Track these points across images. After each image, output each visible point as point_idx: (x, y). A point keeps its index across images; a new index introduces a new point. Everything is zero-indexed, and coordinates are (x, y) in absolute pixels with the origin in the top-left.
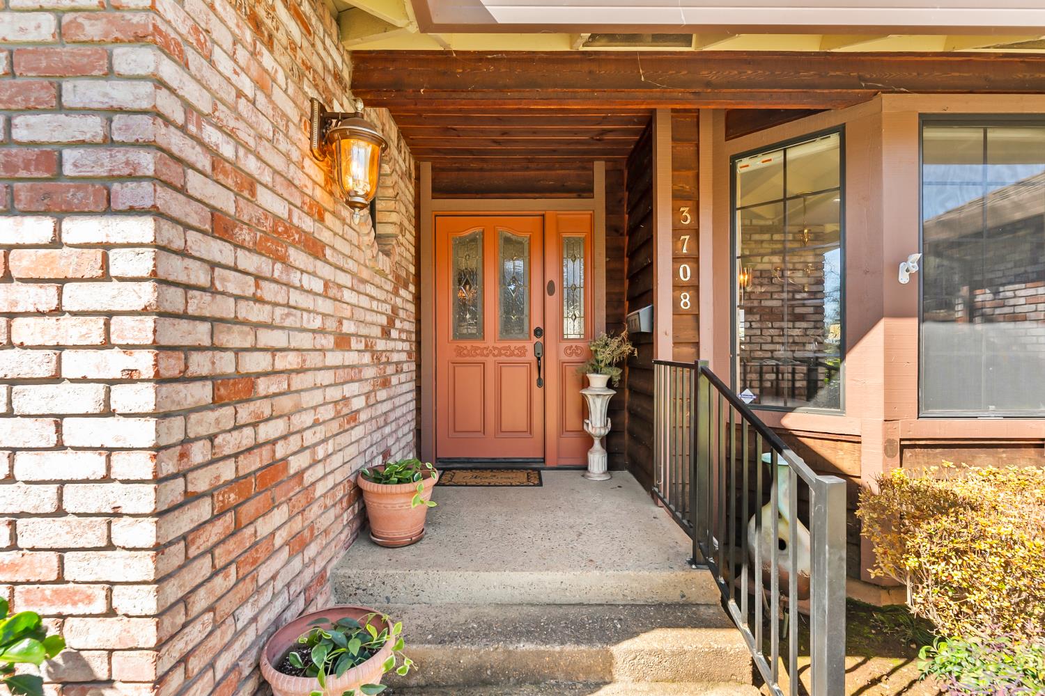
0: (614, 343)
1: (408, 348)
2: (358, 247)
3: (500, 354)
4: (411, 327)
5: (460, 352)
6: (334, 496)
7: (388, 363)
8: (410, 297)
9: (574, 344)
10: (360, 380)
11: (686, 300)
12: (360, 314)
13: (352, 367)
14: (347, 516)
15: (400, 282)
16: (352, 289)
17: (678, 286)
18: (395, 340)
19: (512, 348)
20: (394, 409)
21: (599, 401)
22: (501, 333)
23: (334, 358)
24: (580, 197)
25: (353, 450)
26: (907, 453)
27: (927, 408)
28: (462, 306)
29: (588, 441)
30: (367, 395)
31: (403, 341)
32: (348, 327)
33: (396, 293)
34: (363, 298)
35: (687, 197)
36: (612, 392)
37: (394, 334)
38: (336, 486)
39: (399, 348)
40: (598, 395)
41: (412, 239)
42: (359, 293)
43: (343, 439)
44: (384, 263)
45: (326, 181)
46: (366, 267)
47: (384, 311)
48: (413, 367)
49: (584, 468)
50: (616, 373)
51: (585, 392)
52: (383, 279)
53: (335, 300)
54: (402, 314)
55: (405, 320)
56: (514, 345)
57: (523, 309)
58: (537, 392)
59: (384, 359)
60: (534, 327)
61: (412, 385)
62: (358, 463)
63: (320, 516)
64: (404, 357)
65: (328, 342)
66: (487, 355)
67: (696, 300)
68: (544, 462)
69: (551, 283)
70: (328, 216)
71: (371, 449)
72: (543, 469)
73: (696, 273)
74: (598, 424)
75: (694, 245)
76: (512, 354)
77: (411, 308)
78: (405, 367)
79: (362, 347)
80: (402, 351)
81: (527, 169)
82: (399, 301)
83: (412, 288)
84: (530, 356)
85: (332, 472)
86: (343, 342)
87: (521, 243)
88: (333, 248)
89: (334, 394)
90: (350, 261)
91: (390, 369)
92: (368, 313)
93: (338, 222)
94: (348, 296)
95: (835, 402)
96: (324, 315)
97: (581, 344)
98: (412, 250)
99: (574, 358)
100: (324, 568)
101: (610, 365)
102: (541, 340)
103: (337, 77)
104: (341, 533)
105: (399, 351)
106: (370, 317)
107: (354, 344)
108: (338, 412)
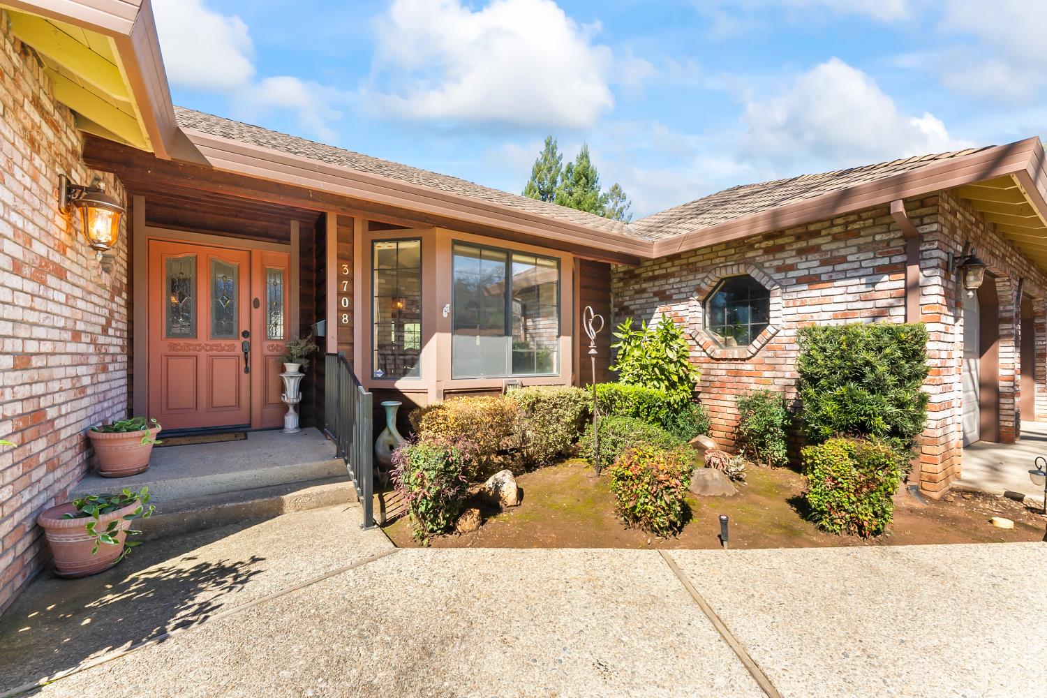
0: (303, 343)
1: (121, 343)
2: (87, 268)
3: (212, 349)
4: (124, 327)
5: (173, 347)
6: (71, 442)
7: (106, 354)
8: (123, 303)
9: (275, 344)
10: (87, 365)
11: (345, 318)
12: (88, 317)
13: (82, 354)
14: (78, 459)
15: (115, 291)
16: (82, 299)
17: (341, 310)
18: (111, 336)
19: (223, 345)
20: (111, 389)
21: (292, 381)
22: (213, 334)
23: (72, 347)
24: (279, 242)
25: (82, 414)
26: (447, 396)
27: (456, 375)
28: (175, 311)
29: (285, 408)
30: (92, 375)
31: (117, 337)
32: (80, 326)
33: (112, 300)
34: (89, 304)
35: (346, 257)
36: (302, 375)
37: (111, 332)
38: (72, 435)
39: (114, 343)
40: (291, 377)
41: (124, 256)
42: (87, 301)
43: (77, 404)
44: (106, 279)
45: (68, 227)
46: (91, 281)
47: (103, 314)
48: (125, 358)
49: (281, 427)
50: (305, 362)
51: (283, 375)
52: (103, 290)
53: (72, 307)
54: (116, 316)
55: (118, 321)
56: (224, 343)
57: (232, 317)
58: (245, 377)
59: (103, 351)
60: (242, 330)
61: (124, 373)
62: (86, 424)
63: (63, 452)
64: (118, 350)
65: (67, 336)
66: (200, 350)
67: (352, 318)
68: (250, 427)
69: (256, 300)
70: (68, 250)
71: (94, 417)
72: (249, 431)
73: (352, 303)
74: (292, 395)
75: (350, 287)
76: (223, 349)
77: (124, 311)
78: (119, 358)
79: (88, 340)
80: (117, 345)
81: (236, 216)
82: (114, 306)
83: (124, 295)
84: (239, 351)
85: (70, 425)
86: (76, 336)
87: (230, 268)
88: (71, 271)
89: (71, 372)
90: (81, 279)
91: (108, 359)
92: (93, 316)
93: (74, 253)
94: (80, 304)
95: (417, 374)
96: (66, 318)
97: (281, 343)
98: (125, 265)
99: (275, 353)
100: (66, 488)
101: (301, 357)
102: (248, 340)
103: (74, 152)
104: (75, 469)
105: (114, 345)
106: (94, 319)
107: (84, 338)
108: (74, 385)
